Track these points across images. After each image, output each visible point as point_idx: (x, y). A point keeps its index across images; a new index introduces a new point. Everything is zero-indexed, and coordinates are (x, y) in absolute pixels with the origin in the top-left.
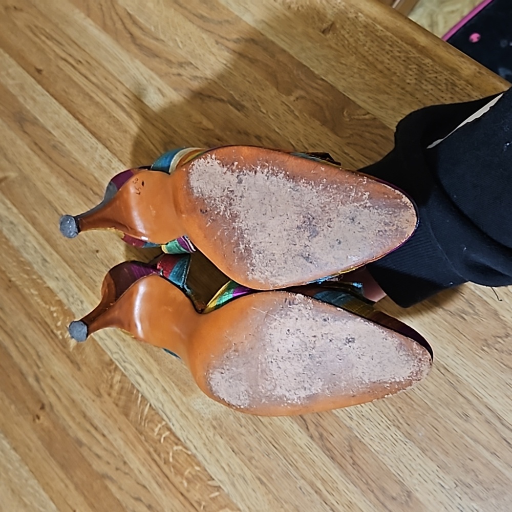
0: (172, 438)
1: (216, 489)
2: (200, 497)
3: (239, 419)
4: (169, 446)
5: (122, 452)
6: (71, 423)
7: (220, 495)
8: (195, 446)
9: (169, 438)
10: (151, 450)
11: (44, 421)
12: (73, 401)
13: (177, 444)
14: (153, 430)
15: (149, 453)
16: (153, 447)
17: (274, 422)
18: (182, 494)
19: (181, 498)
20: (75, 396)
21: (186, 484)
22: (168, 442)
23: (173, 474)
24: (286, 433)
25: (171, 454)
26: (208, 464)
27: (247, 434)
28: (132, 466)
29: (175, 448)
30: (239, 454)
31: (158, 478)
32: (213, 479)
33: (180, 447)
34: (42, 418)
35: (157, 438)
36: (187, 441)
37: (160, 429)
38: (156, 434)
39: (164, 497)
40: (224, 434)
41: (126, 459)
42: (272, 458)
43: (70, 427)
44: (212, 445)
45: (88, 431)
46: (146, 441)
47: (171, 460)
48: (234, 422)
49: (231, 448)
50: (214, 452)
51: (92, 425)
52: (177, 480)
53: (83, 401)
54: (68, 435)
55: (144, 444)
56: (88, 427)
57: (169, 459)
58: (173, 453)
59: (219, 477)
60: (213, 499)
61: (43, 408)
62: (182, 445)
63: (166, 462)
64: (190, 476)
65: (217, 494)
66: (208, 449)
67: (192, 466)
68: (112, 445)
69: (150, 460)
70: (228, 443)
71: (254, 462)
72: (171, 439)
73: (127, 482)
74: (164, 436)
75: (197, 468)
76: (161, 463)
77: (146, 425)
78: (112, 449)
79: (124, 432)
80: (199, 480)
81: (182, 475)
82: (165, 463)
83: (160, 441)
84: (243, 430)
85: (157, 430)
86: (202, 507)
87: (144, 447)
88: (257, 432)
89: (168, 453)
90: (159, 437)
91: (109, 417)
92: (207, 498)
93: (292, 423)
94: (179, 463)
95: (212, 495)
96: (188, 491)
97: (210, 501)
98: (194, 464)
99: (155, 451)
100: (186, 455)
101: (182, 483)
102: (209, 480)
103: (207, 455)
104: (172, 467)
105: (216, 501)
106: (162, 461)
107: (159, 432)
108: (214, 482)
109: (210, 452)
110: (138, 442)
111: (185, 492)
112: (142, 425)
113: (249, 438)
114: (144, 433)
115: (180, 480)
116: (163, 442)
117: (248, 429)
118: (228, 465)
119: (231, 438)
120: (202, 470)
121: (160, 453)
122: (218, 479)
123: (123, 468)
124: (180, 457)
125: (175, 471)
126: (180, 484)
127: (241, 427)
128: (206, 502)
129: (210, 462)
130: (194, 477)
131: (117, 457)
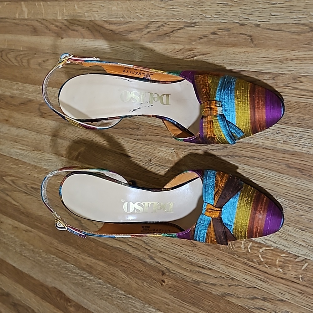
0: (256, 245)
1: (304, 262)
2: (296, 273)
3: (295, 207)
4: (256, 252)
5: (227, 273)
7: (308, 265)
8: (273, 242)
9: (253, 246)
10: (246, 260)
11: (168, 281)
12: (180, 259)
13: (261, 248)
14: (240, 248)
15: (245, 264)
16: (245, 259)
18: (282, 278)
19: (283, 281)
20: (180, 255)
21: (281, 270)
22: (254, 249)
23: (268, 268)
25: (260, 256)
26: (289, 248)
27: (305, 214)
29: (261, 250)
30: (307, 230)
31: (260, 276)
32: (298, 256)
33: (264, 248)
34: (165, 280)
35: (245, 251)
36: (267, 242)
37: (244, 244)
38: (243, 249)
39: (270, 287)
40: (289, 222)
41: (232, 276)
44: (285, 234)
45: (199, 272)
46: (239, 257)
47: (262, 260)
48: (292, 211)
49: (299, 229)
50: (289, 238)
51: (199, 267)
52: (273, 271)
53: (186, 255)
55: (239, 260)
56: (198, 269)
57: (261, 261)
58: (261, 255)
59: (302, 252)
60: (305, 270)
61: (163, 274)
62: (265, 246)
63: (260, 263)
64: (281, 263)
65: (306, 265)
66: (283, 239)
67: (279, 255)
68: (218, 272)
70: (295, 227)
72: (255, 247)
73: (240, 291)
74: (249, 247)
75: (283, 255)
76: (257, 266)
77: (234, 247)
78: (220, 275)
79: (222, 260)
80: (289, 262)
81: (275, 265)
82: (259, 264)
83: (248, 252)
84: (301, 213)
85: (242, 246)
86: (301, 280)
87: (239, 262)
89: (258, 256)
90: (246, 249)
92: (301, 271)
94: (269, 259)
95: (304, 268)
96: (285, 274)
97: (304, 272)
99: (248, 260)
100: (270, 251)
101: (278, 271)
102: (296, 259)
103: (285, 243)
104: (265, 264)
105: (308, 270)
106: (256, 264)
107: (245, 246)
108: (300, 258)
109: (286, 240)
110: (234, 261)
111: (283, 276)
112: (231, 249)
113: (308, 215)
114: (235, 253)
115: (276, 269)
116: (251, 251)
117: (305, 210)
118: (303, 241)
119: (296, 223)
120: (287, 254)
121: (252, 260)
122: (302, 254)
123: (233, 283)
124: (267, 254)
125: (269, 266)
126: (277, 273)
127: (299, 211)
128: (301, 275)
129: (290, 246)
130: (284, 262)
131: (226, 278)
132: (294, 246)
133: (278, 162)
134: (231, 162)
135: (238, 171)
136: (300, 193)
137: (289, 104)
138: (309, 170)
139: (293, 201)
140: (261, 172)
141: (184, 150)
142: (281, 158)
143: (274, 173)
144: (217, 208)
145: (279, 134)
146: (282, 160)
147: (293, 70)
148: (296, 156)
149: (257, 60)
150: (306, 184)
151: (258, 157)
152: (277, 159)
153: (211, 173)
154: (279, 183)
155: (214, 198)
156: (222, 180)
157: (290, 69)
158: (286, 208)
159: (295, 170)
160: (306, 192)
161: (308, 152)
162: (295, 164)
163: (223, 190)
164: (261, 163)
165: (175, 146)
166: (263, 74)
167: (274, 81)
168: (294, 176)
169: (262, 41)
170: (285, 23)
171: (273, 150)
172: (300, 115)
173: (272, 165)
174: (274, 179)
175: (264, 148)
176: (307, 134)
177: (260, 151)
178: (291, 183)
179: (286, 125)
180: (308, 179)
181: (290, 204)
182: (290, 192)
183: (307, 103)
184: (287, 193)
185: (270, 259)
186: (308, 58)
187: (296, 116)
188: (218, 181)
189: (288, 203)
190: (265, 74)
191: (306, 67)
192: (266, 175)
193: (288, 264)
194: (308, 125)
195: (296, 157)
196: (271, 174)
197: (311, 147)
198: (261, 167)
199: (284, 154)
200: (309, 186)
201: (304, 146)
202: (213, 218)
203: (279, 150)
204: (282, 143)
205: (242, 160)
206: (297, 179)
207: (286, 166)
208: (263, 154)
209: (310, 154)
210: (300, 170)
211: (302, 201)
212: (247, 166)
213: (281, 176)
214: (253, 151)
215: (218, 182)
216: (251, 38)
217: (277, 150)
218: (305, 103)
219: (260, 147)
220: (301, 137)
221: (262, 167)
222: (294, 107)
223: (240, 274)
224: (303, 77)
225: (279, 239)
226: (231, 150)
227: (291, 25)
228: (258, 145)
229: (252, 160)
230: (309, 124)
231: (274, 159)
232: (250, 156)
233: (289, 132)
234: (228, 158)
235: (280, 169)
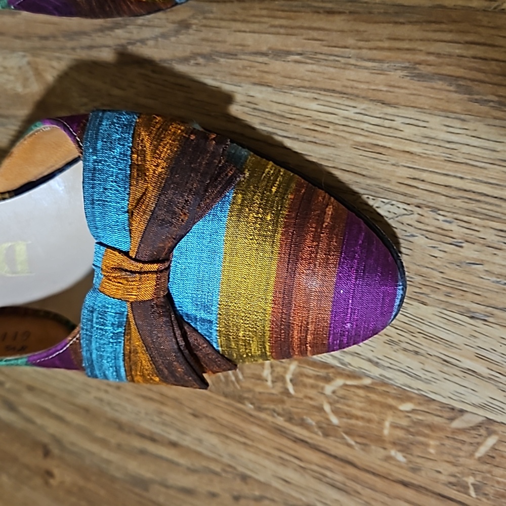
0: (309, 371)
1: (483, 431)
2: (454, 470)
3: (443, 233)
4: (312, 393)
5: (226, 460)
6: (106, 454)
7: (500, 441)
8: (370, 361)
9: (302, 374)
10: (280, 421)
11: (63, 476)
12: (86, 411)
13: (328, 380)
14: (260, 378)
15: (280, 431)
16: (279, 414)
18: (405, 484)
19: (409, 494)
20: (84, 399)
21: (400, 457)
22: (305, 385)
23: (357, 447)
25: (327, 408)
26: (427, 382)
27: (486, 255)
28: (261, 478)
29: (329, 389)
30: (492, 315)
31: (328, 474)
32: (462, 412)
33: (340, 382)
34: (56, 471)
35: (277, 390)
36: (347, 359)
37: (272, 366)
38: (269, 383)
41: (241, 469)
43: (108, 462)
45: (143, 452)
46: (260, 409)
47: (335, 420)
48: (434, 247)
49: (461, 314)
50: (426, 346)
51: (142, 436)
52: (373, 457)
53: (101, 400)
54: (113, 479)
55: (259, 419)
56: (138, 443)
57: (330, 423)
58: (330, 404)
59: (473, 397)
60: (489, 459)
61: (47, 453)
62: (340, 373)
63: (327, 430)
64: (400, 433)
65: (491, 441)
66: (405, 350)
67: (391, 407)
68: (199, 454)
69: (290, 444)
70: (447, 306)
72: (308, 376)
74: (288, 377)
75: (407, 407)
76: (318, 439)
77: (241, 377)
78: (204, 463)
79: (206, 416)
80: (427, 431)
81: (379, 440)
82: (326, 435)
83: (286, 392)
84: (469, 252)
85: (267, 373)
86: (472, 492)
87: (262, 424)
89: (320, 409)
90: (279, 384)
91: (162, 403)
92: (471, 463)
94: (357, 418)
95: (482, 451)
96: (415, 470)
97: (485, 467)
98: (391, 401)
99: (290, 420)
100: (361, 392)
101: (388, 458)
102: (452, 419)
103: (412, 363)
104: (346, 433)
105: (498, 459)
106: (316, 433)
107: (275, 374)
108: (466, 417)
109: (417, 353)
110: (244, 420)
111: (408, 476)
112: (232, 382)
113: (497, 260)
114: (246, 395)
115: (382, 453)
116: (295, 391)
117: (482, 241)
118: (480, 357)
119: (449, 290)
120: (420, 404)
121: (303, 420)
122: (474, 405)
123: (246, 490)
124: (350, 402)
125: (359, 440)
126: (386, 465)
127: (461, 247)
128: (474, 475)
129: (429, 376)
130: (411, 430)
131: (224, 474)
132: (447, 377)
133: (373, 60)
134: (209, 81)
135: (235, 110)
136: (462, 178)
139: (435, 210)
140: (314, 105)
141: (57, 54)
142: (386, 44)
143: (362, 106)
144: (144, 262)
146: (390, 49)
148: (443, 26)
150: (487, 140)
151: (299, 50)
153: (113, 123)
154: (381, 143)
155: (130, 225)
156: (156, 148)
158: (413, 236)
159: (438, 84)
160: (486, 172)
161: (495, 4)
162: (440, 60)
163: (163, 190)
164: (313, 71)
165: (28, 44)
168: (436, 112)
171: (350, 12)
173: (351, 74)
174: (363, 129)
175: (319, 13)
177: (306, 25)
178: (426, 141)
180: (495, 118)
181: (427, 221)
182: (424, 176)
184: (416, 179)
185: (362, 418)
188: (143, 153)
189: (416, 216)
192: (331, 118)
193: (426, 436)
195: (443, 31)
196: (351, 113)
198: (311, 88)
199: (396, 23)
202: (132, 303)
203: (376, 11)
205: (244, 68)
206: (448, 122)
207: (405, 73)
208: (315, 34)
210: (461, 82)
211: (473, 206)
212: (264, 88)
213: (387, 114)
214: (281, 26)
215: (144, 160)
217: (370, 13)
221: (317, 89)
223: (267, 463)
225: (388, 349)
226: (202, 35)
229: (277, 65)
231: (360, 48)
232: (270, 49)
234: (198, 64)
235: (385, 89)
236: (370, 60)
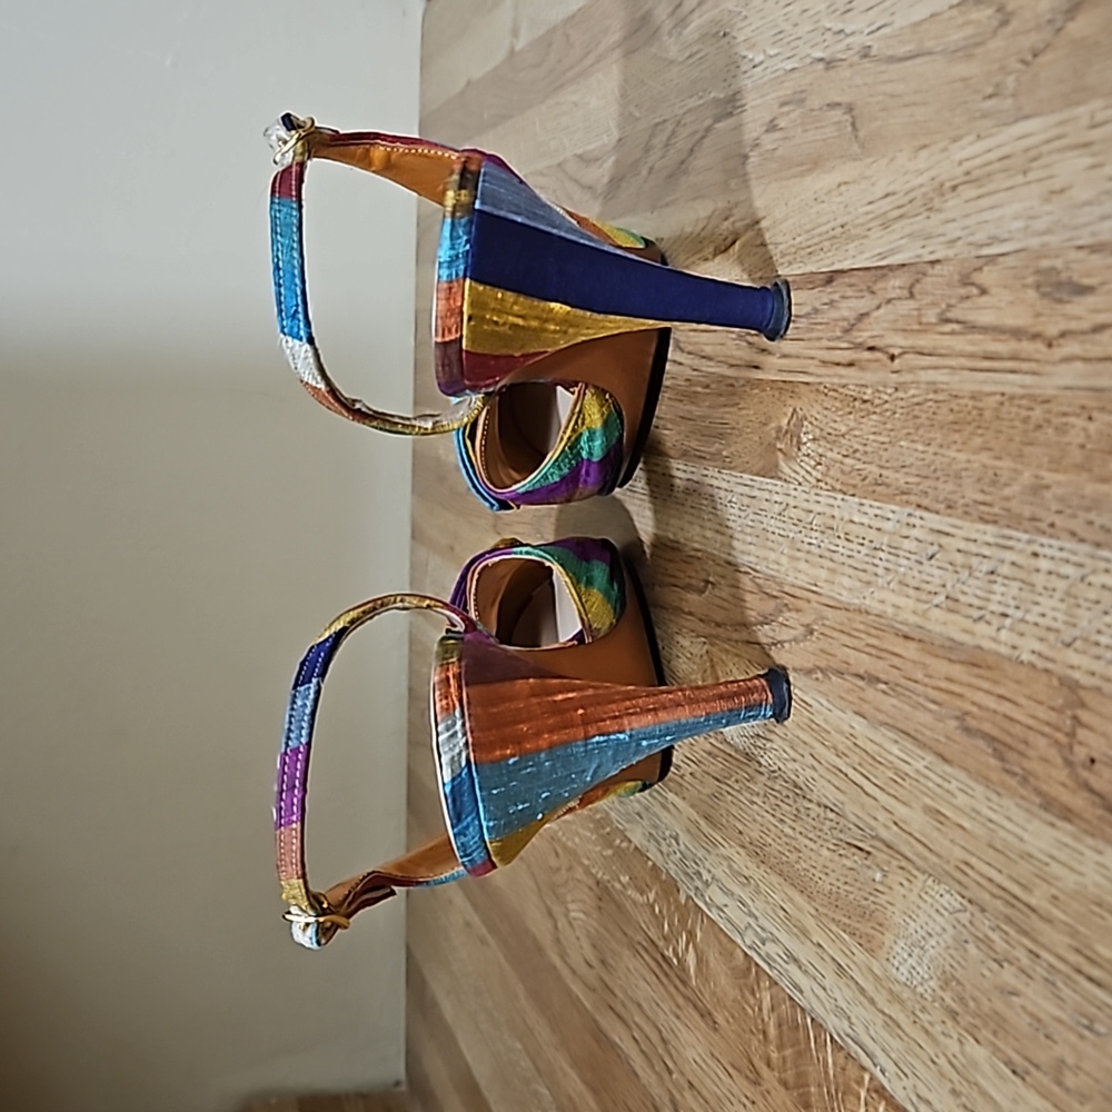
3: (989, 943)
17: (1060, 884)
24: (1099, 905)
27: (1021, 983)
30: (1028, 1073)
40: (978, 1023)
42: (1102, 1030)
44: (968, 1082)
48: (983, 962)
49: (1006, 1064)
70: (995, 1050)
71: (1070, 1080)
84: (1008, 976)
88: (1038, 956)
93: (1100, 853)
113: (1029, 992)
117: (1017, 963)
119: (995, 1027)
127: (1002, 966)
133: (936, 703)
136: (1000, 871)
137: (956, 408)
138: (1022, 747)
139: (983, 910)
140: (895, 749)
142: (944, 684)
143: (929, 758)
145: (933, 561)
146: (947, 691)
147: (959, 238)
148: (984, 672)
149: (867, 213)
150: (1017, 825)
151: (885, 678)
152: (935, 688)
154: (942, 810)
157: (953, 231)
158: (966, 941)
159: (981, 743)
161: (1016, 653)
162: (982, 714)
164: (894, 706)
165: (708, 630)
166: (884, 276)
167: (912, 304)
168: (981, 779)
169: (876, 119)
170: (932, 16)
171: (920, 641)
172: (985, 457)
173: (920, 716)
174: (929, 789)
175: (898, 635)
176: (1009, 556)
177: (891, 648)
178: (974, 815)
179: (950, 515)
180: (1022, 797)
181: (976, 923)
182: (973, 861)
183: (1003, 394)
184: (967, 864)
186: (998, 166)
187: (976, 465)
189: (968, 915)
190: (891, 274)
191: (994, 211)
192: (907, 768)
194: (1008, 510)
195: (983, 678)
196: (920, 765)
197: (1022, 627)
198: (893, 727)
199: (951, 660)
200: (1026, 836)
201: (1002, 618)
203: (937, 642)
204: (941, 608)
205: (848, 691)
206: (989, 794)
207: (957, 723)
208: (896, 661)
209: (1022, 662)
210: (997, 745)
211: (1008, 911)
212: (861, 720)
213: (945, 773)
214: (874, 647)
216: (853, 117)
217: (933, 644)
218: (998, 398)
219: (887, 626)
220: (992, 573)
221: (897, 729)
222: (969, 423)
224: (986, 264)
226: (821, 644)
227: (946, 16)
228: (882, 621)
229: (870, 693)
230: (1013, 505)
231: (927, 685)
232: (866, 672)
233: (959, 551)
234: (817, 679)
235: (943, 740)
236: (934, 702)
